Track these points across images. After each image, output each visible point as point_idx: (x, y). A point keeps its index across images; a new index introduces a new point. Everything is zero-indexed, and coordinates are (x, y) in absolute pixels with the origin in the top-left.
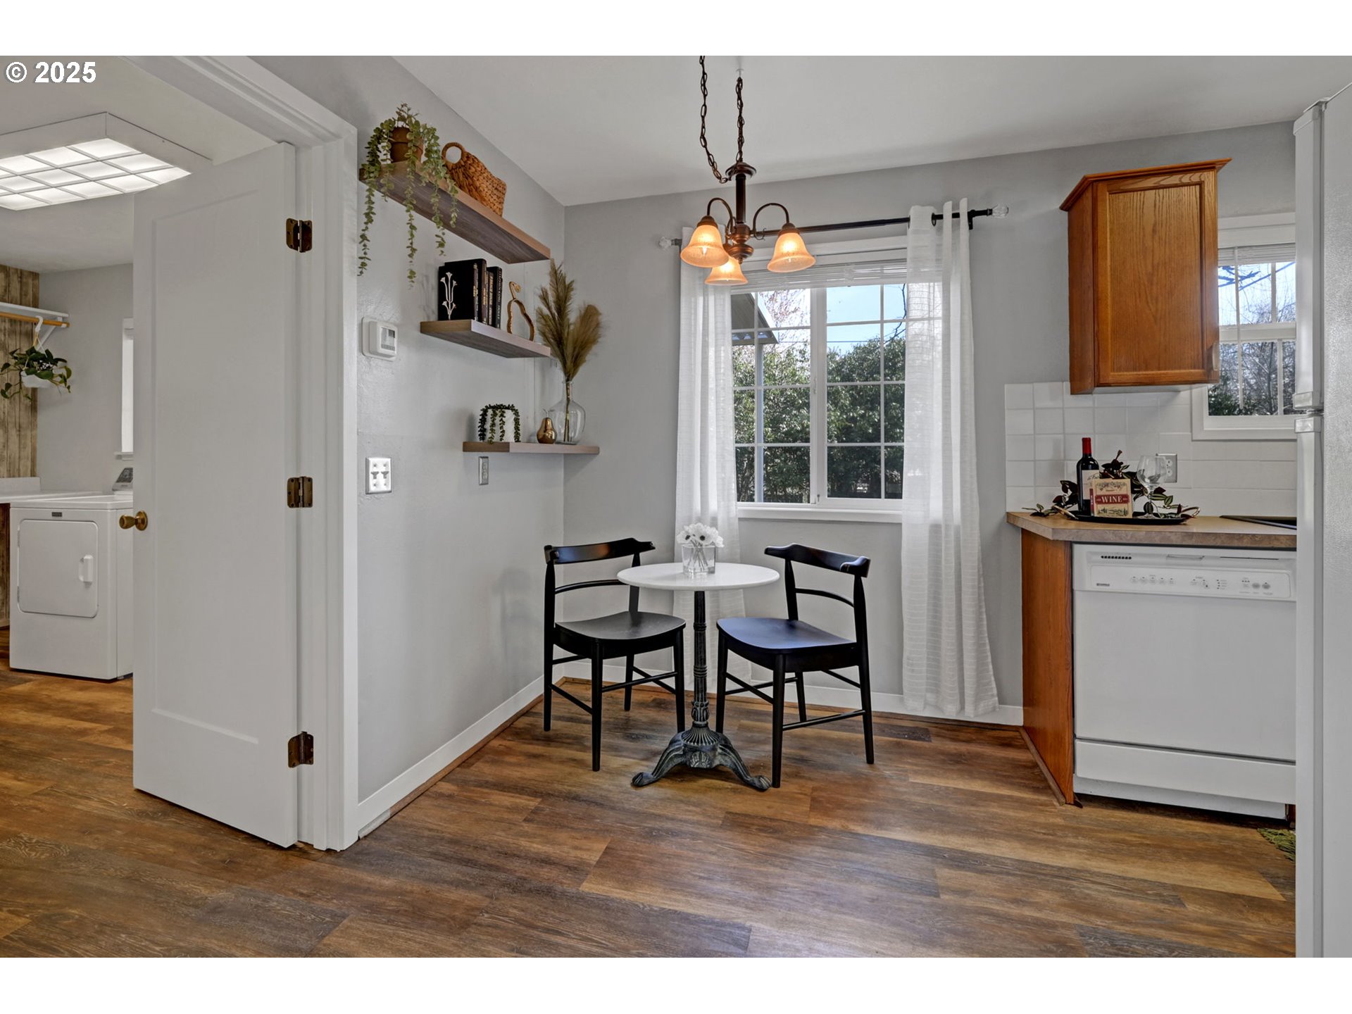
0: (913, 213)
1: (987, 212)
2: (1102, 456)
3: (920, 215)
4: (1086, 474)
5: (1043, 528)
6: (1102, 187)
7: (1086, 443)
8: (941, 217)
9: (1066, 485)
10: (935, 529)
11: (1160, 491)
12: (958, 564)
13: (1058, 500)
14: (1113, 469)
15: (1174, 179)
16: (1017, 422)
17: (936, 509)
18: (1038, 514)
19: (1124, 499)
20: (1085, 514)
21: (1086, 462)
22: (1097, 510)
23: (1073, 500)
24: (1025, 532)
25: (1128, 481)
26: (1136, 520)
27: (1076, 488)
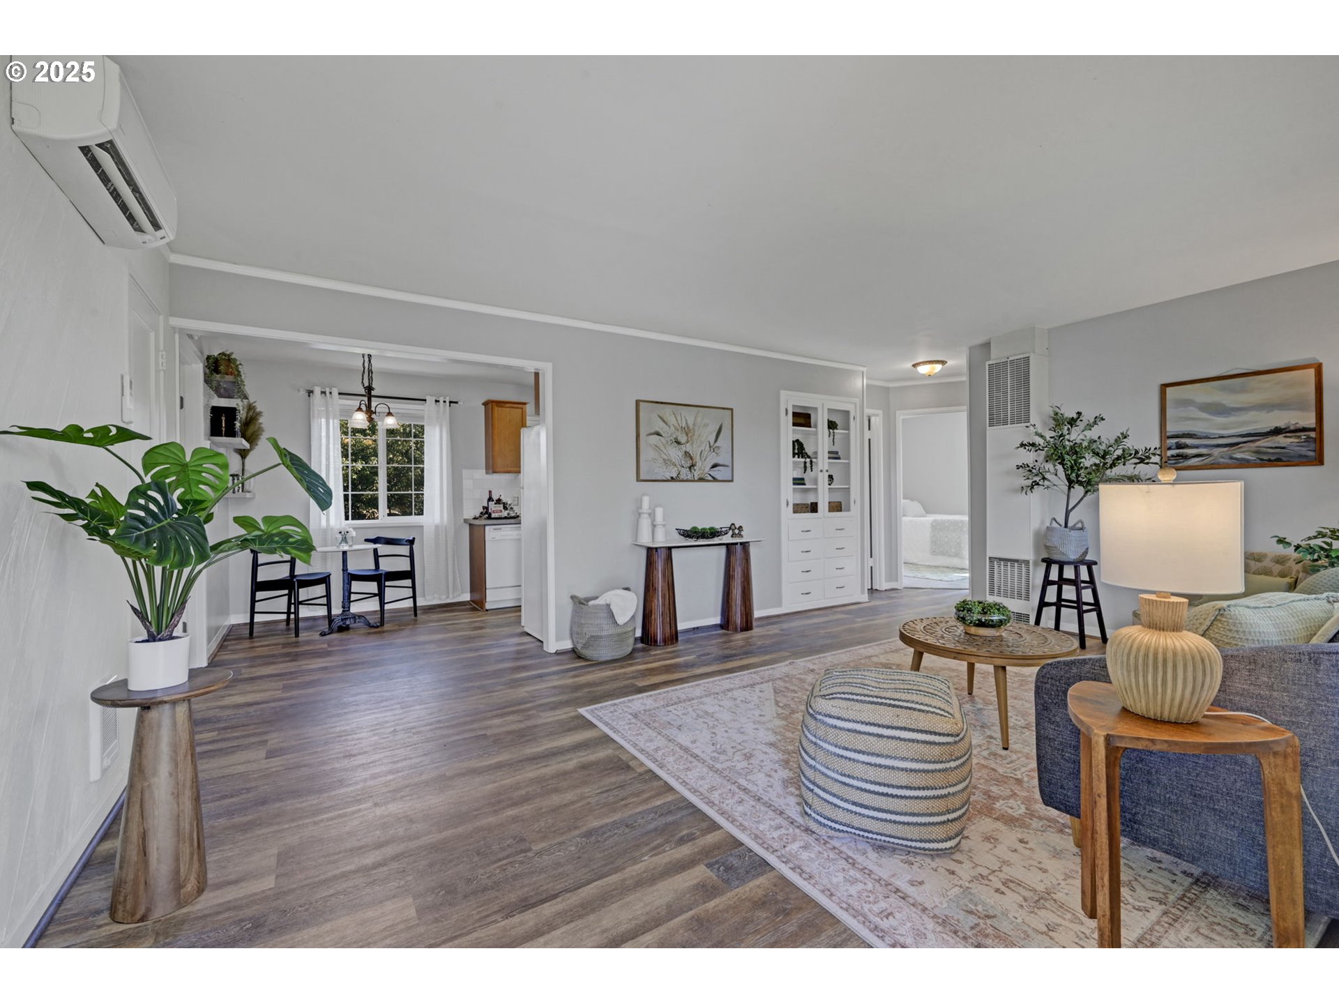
0: (428, 398)
1: (456, 403)
2: (495, 497)
3: (430, 400)
4: (490, 503)
5: (477, 522)
6: (494, 404)
7: (490, 492)
8: (438, 401)
9: (484, 508)
10: (437, 527)
11: (512, 508)
12: (446, 536)
13: (481, 513)
14: (499, 501)
15: (516, 406)
16: (467, 483)
17: (437, 520)
18: (475, 518)
19: (501, 511)
20: (490, 518)
21: (490, 499)
22: (493, 516)
23: (486, 513)
24: (470, 524)
25: (502, 505)
26: (505, 518)
27: (486, 508)
